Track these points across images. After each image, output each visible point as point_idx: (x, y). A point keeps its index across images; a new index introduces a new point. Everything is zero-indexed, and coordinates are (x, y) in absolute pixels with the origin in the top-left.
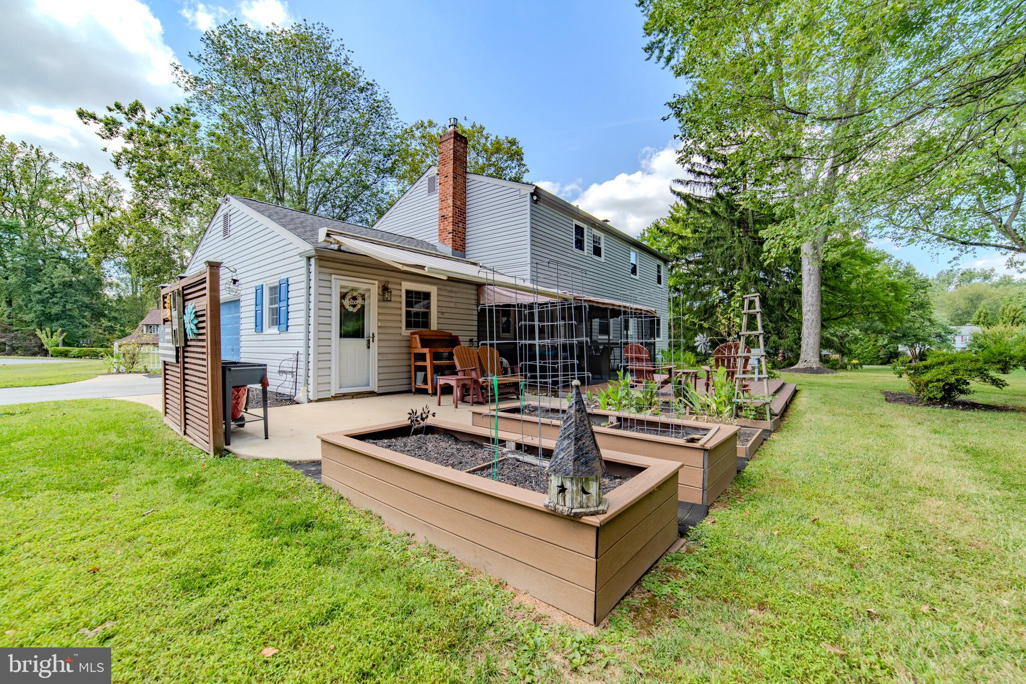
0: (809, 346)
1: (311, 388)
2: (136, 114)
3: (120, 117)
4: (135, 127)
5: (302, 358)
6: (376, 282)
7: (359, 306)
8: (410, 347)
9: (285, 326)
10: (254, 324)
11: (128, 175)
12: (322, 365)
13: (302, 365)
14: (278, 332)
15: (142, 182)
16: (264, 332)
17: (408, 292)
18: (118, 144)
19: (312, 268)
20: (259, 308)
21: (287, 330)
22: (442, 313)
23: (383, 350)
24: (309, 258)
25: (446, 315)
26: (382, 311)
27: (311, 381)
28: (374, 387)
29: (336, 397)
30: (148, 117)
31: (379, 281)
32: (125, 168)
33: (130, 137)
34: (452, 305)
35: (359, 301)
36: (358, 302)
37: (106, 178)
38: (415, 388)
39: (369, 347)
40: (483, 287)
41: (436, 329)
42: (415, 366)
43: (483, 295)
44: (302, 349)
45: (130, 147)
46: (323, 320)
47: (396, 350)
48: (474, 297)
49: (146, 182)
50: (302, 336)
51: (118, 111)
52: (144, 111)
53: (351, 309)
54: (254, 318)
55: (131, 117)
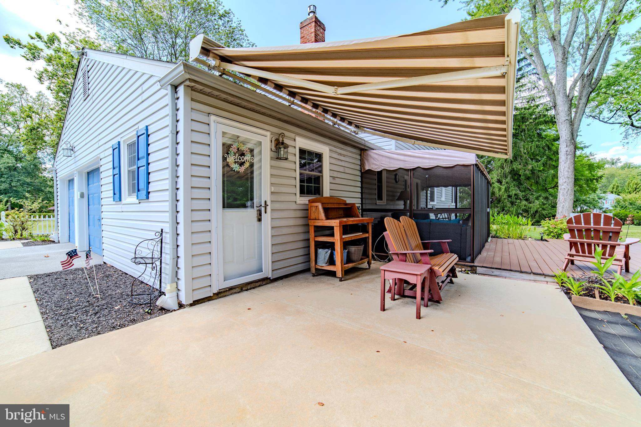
0: (565, 208)
1: (182, 284)
2: (54, 43)
3: (41, 45)
4: (53, 53)
5: (167, 238)
6: (268, 134)
7: (247, 165)
8: (307, 217)
9: (145, 192)
10: (112, 192)
11: (49, 88)
12: (198, 249)
13: (168, 248)
14: (137, 201)
15: (61, 94)
16: (123, 201)
17: (302, 152)
18: (40, 65)
19: (181, 104)
20: (117, 171)
21: (148, 198)
22: (334, 178)
23: (278, 223)
24: (175, 88)
25: (337, 181)
26: (275, 172)
27: (182, 274)
28: (267, 272)
29: (220, 294)
30: (63, 46)
31: (272, 133)
32: (47, 83)
33: (49, 60)
34: (341, 169)
35: (248, 157)
36: (245, 158)
37: (39, 96)
38: (316, 269)
39: (260, 220)
40: (367, 152)
41: (328, 196)
42: (316, 242)
43: (367, 160)
44: (168, 225)
45: (50, 68)
46: (197, 182)
47: (291, 222)
48: (359, 163)
49: (64, 94)
50: (167, 206)
51: (39, 40)
52: (59, 41)
53: (236, 167)
54: (112, 184)
55: (49, 45)
